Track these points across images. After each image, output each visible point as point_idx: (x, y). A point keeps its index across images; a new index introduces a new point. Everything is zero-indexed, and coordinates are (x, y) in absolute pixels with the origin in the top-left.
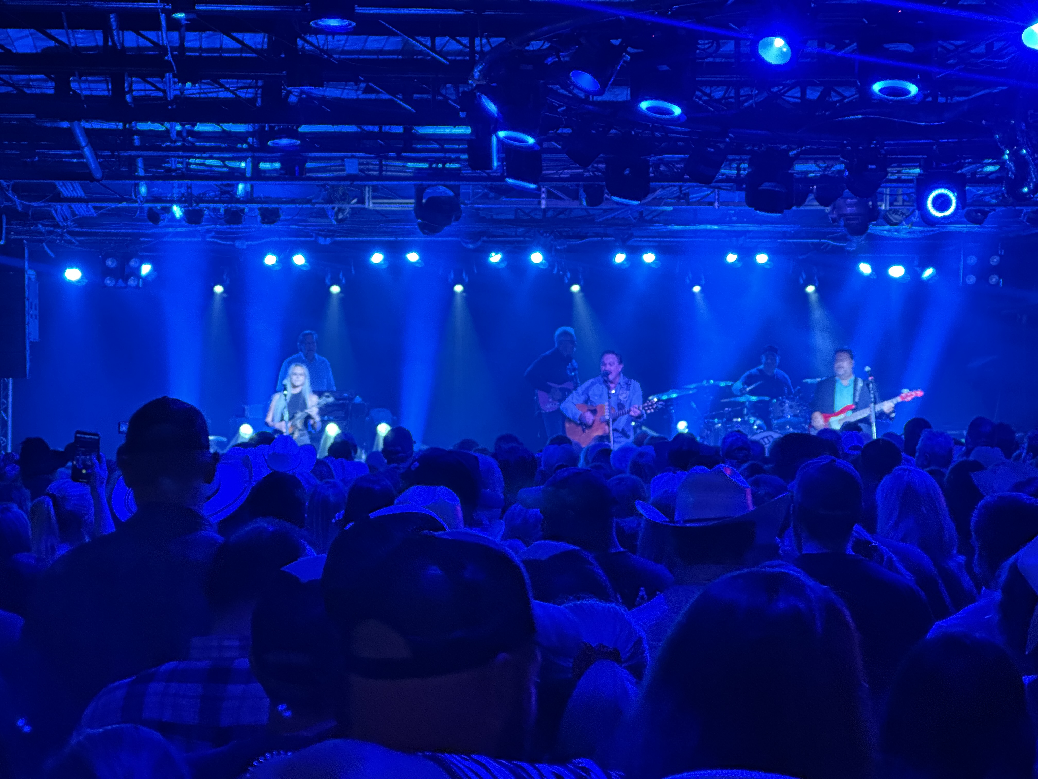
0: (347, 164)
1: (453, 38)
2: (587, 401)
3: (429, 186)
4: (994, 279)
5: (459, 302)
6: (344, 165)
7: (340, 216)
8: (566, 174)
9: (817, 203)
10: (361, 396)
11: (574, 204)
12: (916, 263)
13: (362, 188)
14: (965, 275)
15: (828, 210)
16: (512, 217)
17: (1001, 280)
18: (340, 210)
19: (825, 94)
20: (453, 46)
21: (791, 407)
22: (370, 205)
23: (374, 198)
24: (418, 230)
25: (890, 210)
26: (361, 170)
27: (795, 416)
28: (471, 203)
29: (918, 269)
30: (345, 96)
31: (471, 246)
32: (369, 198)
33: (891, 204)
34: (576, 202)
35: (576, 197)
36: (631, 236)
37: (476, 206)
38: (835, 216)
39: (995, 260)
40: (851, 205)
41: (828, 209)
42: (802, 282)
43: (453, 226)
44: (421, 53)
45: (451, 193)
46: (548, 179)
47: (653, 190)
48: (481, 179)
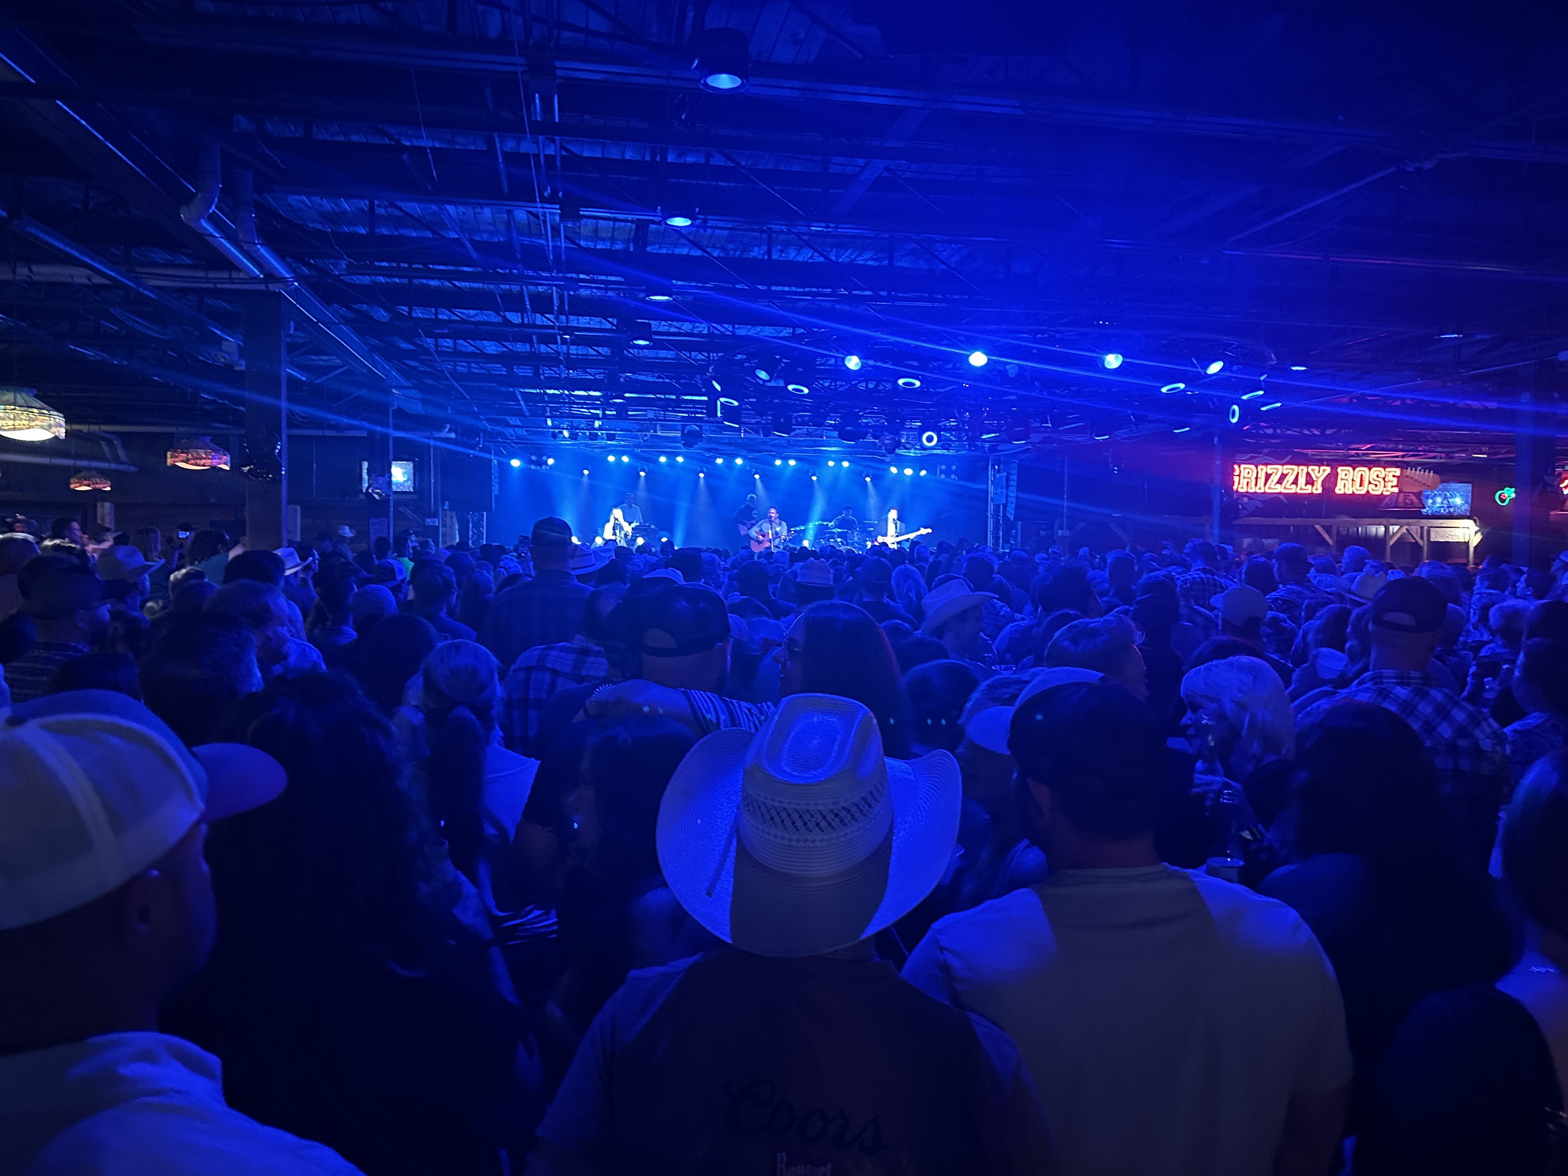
0: (649, 413)
1: (701, 353)
2: (761, 530)
3: (688, 425)
4: (953, 476)
5: (702, 481)
6: (647, 414)
7: (645, 438)
8: (753, 421)
9: (872, 438)
10: (654, 524)
11: (757, 436)
12: (918, 468)
13: (656, 425)
14: (940, 475)
16: (727, 442)
17: (957, 477)
18: (646, 435)
19: (877, 386)
20: (700, 357)
22: (659, 433)
23: (662, 430)
24: (683, 446)
25: (906, 442)
26: (655, 416)
28: (708, 434)
29: (918, 471)
30: (648, 379)
31: (707, 455)
32: (659, 430)
33: (907, 439)
35: (758, 433)
36: (784, 452)
37: (710, 435)
38: (880, 444)
39: (955, 468)
40: (888, 439)
41: (877, 441)
42: (864, 476)
43: (700, 445)
44: (685, 360)
45: (698, 429)
46: (744, 423)
47: (795, 430)
48: (713, 422)
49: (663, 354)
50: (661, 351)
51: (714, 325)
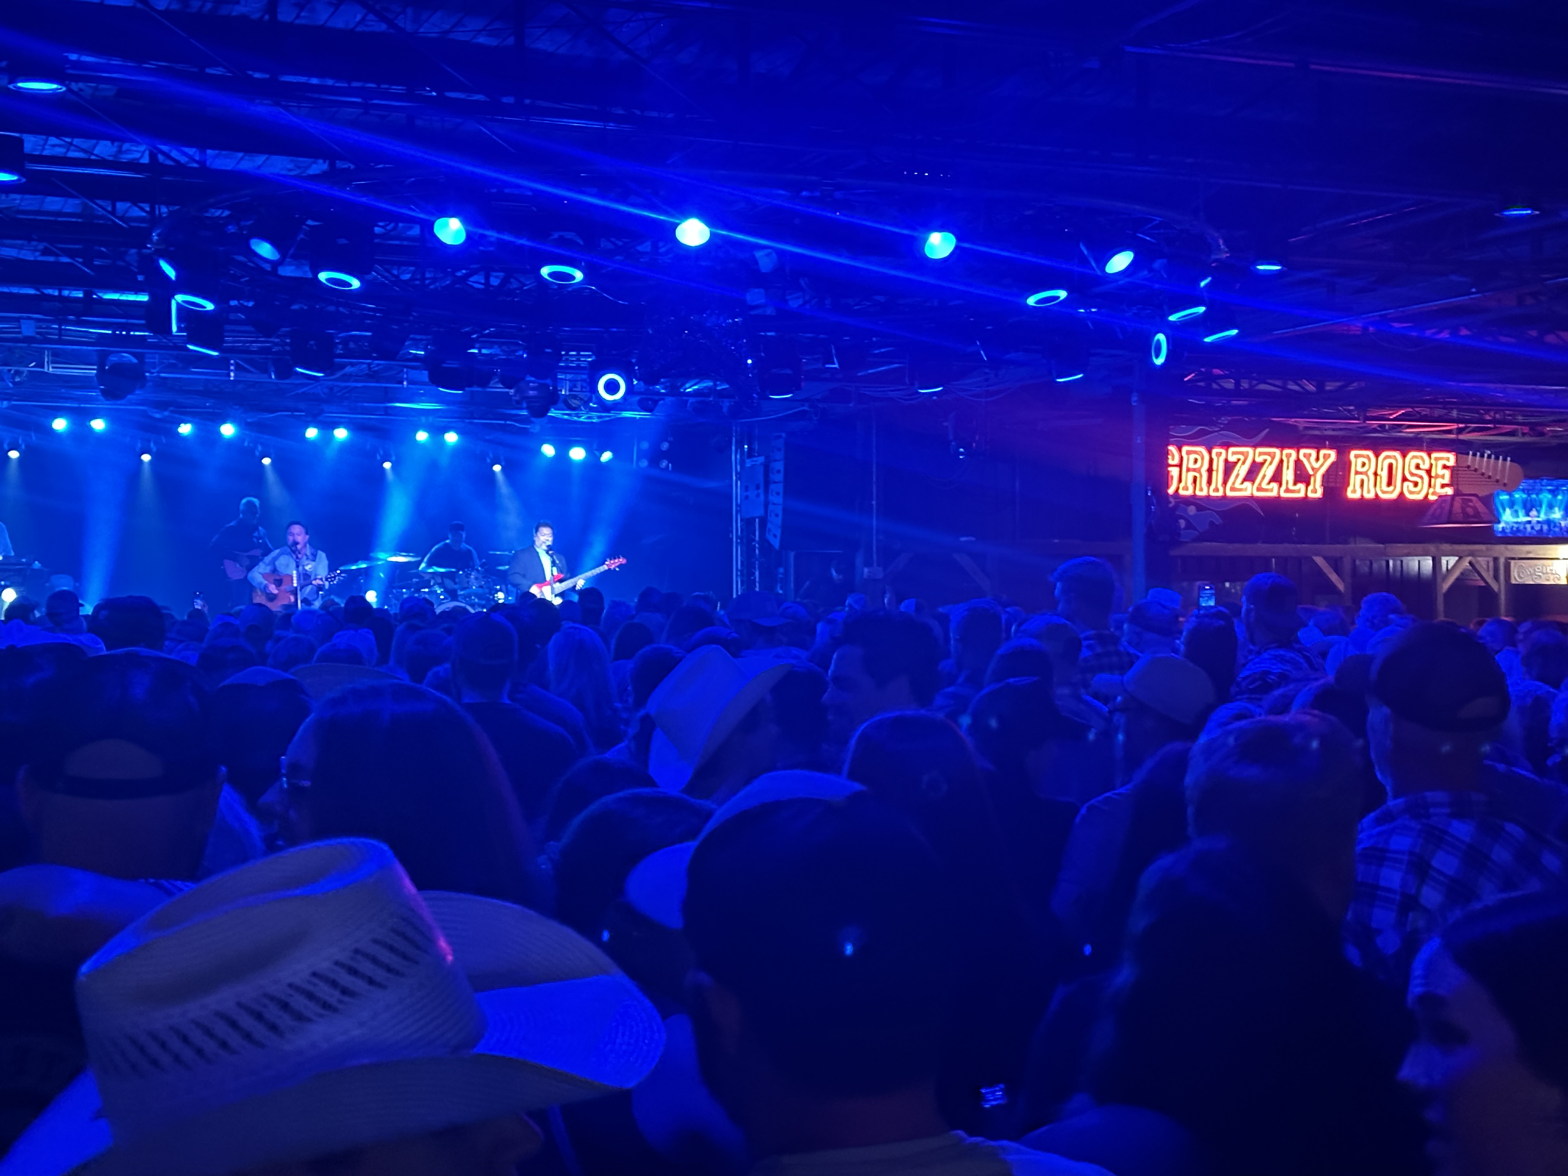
0: (23, 326)
1: (135, 204)
2: (275, 570)
3: (113, 352)
4: (664, 464)
5: (146, 471)
6: (20, 328)
7: (17, 379)
8: (255, 346)
9: (501, 386)
10: (40, 562)
11: (263, 378)
12: (595, 446)
13: (41, 352)
14: (638, 459)
15: (511, 392)
16: (201, 388)
17: (670, 465)
18: (17, 373)
19: (505, 282)
20: (136, 212)
21: (476, 578)
22: (50, 369)
23: (53, 362)
24: (101, 398)
25: (570, 395)
26: (38, 333)
27: (481, 587)
28: (157, 372)
29: (597, 453)
30: (21, 256)
31: (158, 416)
32: (48, 362)
33: (571, 390)
34: (266, 375)
35: (266, 371)
36: (322, 411)
37: (163, 375)
38: (517, 398)
39: (665, 446)
40: (533, 389)
42: (489, 461)
43: (139, 394)
44: (102, 217)
45: (135, 360)
46: (232, 350)
47: (343, 366)
48: (165, 347)
49: (53, 203)
50: (49, 199)
51: (164, 148)
